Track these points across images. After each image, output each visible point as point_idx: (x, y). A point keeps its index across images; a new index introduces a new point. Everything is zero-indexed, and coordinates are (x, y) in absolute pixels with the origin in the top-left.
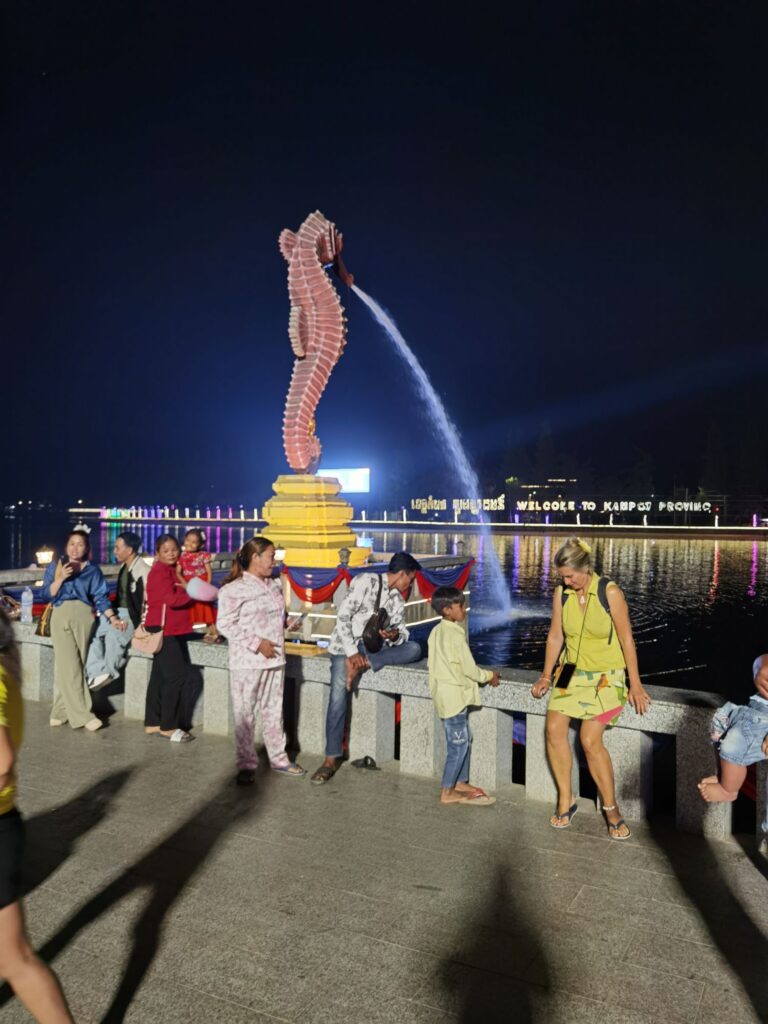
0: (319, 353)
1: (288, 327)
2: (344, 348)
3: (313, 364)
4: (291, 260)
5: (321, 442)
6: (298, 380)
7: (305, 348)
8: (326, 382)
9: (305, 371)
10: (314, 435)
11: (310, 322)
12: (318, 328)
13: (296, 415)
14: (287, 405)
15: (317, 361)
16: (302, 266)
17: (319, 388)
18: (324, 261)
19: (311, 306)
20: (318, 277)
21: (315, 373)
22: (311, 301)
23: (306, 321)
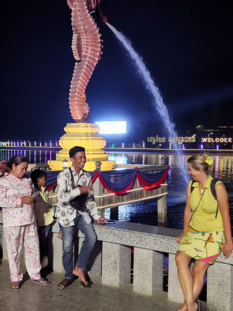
0: (88, 59)
1: (71, 45)
2: (102, 56)
3: (85, 64)
4: (73, 9)
5: (89, 106)
6: (77, 73)
7: (80, 56)
8: (92, 74)
9: (80, 68)
10: (85, 102)
11: (83, 42)
12: (87, 45)
13: (75, 91)
14: (71, 86)
15: (87, 63)
16: (78, 12)
17: (88, 77)
18: (90, 10)
19: (83, 34)
20: (87, 18)
21: (86, 69)
22: (84, 31)
23: (81, 42)
